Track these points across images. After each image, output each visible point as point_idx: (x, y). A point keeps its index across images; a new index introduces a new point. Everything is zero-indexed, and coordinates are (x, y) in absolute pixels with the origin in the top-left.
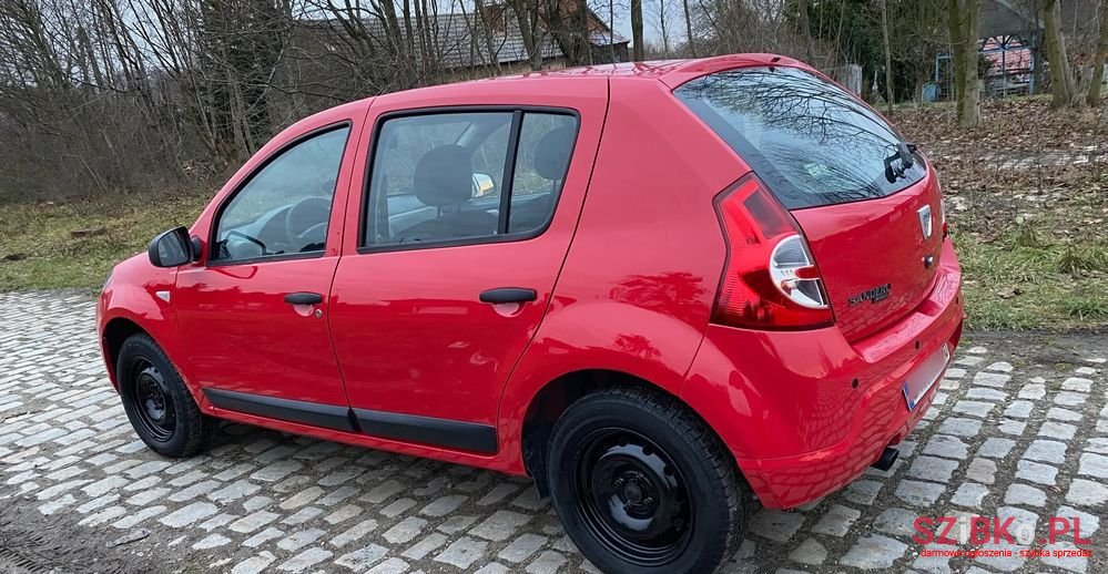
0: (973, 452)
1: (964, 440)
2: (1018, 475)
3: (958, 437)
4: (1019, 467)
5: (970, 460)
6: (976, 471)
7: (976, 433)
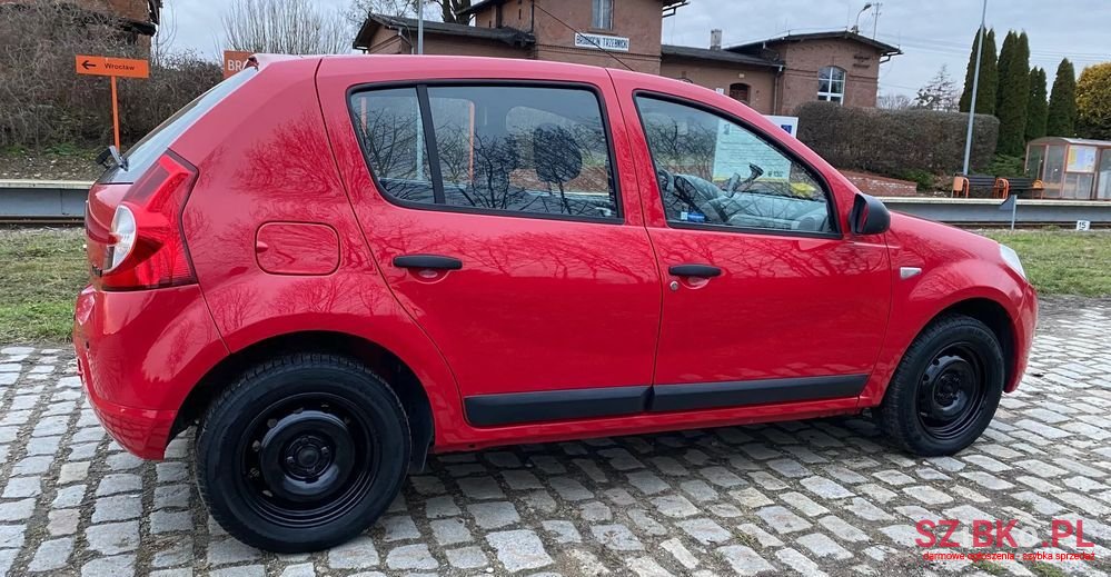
0: (81, 542)
1: (96, 554)
2: (24, 527)
3: (105, 556)
4: (23, 537)
5: (81, 529)
6: (70, 517)
7: (83, 569)
